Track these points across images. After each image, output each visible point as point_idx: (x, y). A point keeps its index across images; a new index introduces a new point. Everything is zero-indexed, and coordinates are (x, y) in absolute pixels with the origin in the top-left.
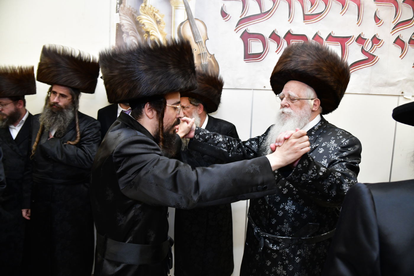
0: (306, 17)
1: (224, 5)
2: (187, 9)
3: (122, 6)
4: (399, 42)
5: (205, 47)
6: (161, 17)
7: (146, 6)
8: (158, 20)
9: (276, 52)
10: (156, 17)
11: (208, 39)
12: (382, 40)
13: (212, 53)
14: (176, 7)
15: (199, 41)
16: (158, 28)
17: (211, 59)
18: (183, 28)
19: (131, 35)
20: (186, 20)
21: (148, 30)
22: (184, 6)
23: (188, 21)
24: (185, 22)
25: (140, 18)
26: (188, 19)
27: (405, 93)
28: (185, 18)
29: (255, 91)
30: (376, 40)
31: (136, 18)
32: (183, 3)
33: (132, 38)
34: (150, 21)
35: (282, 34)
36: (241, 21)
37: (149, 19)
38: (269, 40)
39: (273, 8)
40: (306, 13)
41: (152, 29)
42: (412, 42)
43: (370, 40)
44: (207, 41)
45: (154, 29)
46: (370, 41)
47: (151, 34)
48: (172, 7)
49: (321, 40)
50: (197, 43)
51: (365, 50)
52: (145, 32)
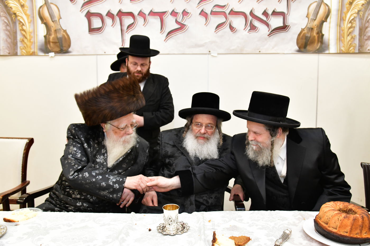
4: (203, 13)
5: (59, 25)
6: (25, 2)
8: (22, 4)
9: (112, 26)
10: (20, 2)
11: (61, 18)
12: (190, 13)
13: (64, 29)
15: (55, 20)
16: (23, 11)
17: (64, 34)
18: (42, 10)
19: (2, 16)
21: (15, 12)
23: (45, 5)
24: (43, 6)
25: (8, 3)
26: (45, 3)
27: (212, 52)
28: (43, 3)
29: (98, 56)
30: (185, 13)
31: (5, 3)
33: (4, 18)
34: (16, 5)
35: (115, 12)
36: (85, 4)
37: (15, 4)
38: (106, 18)
41: (18, 11)
42: (212, 13)
43: (181, 13)
44: (61, 20)
45: (19, 11)
46: (181, 15)
47: (17, 15)
49: (144, 15)
50: (53, 21)
51: (178, 21)
52: (13, 14)
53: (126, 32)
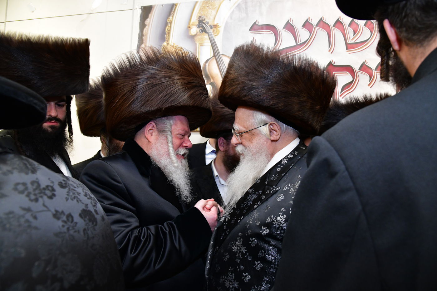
0: (349, 46)
1: (254, 38)
2: (214, 45)
3: (143, 46)
7: (168, 44)
14: (201, 44)
18: (208, 65)
20: (212, 57)
22: (210, 42)
23: (214, 57)
24: (211, 59)
28: (211, 56)
32: (209, 39)
39: (310, 38)
40: (348, 42)
48: (196, 44)
49: (370, 71)
53: (341, 96)
